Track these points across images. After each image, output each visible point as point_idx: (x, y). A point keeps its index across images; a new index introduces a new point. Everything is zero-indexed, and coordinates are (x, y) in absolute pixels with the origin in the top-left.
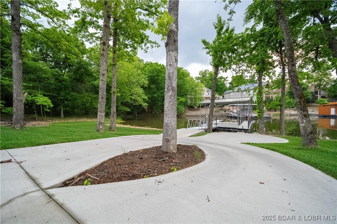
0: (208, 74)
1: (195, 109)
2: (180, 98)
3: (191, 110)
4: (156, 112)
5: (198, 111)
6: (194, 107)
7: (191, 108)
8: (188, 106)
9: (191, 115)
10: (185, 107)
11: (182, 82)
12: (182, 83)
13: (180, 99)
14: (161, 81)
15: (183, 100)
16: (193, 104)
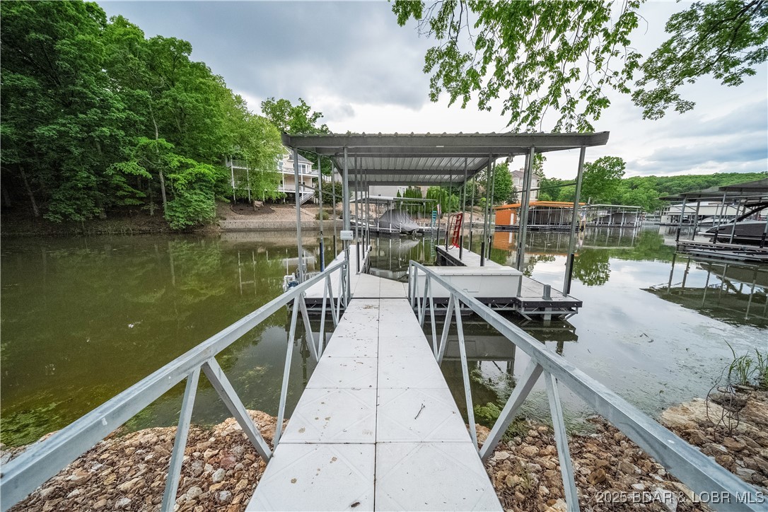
0: (290, 115)
1: (256, 209)
2: (190, 161)
3: (241, 211)
4: (65, 216)
5: (265, 215)
6: (252, 202)
7: (242, 203)
8: (231, 198)
9: (242, 227)
10: (217, 200)
11: (197, 101)
12: (201, 106)
13: (193, 166)
14: (72, 63)
15: (207, 171)
16: (247, 191)
